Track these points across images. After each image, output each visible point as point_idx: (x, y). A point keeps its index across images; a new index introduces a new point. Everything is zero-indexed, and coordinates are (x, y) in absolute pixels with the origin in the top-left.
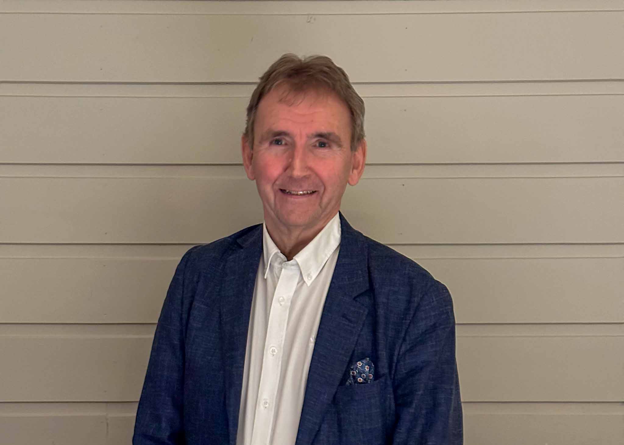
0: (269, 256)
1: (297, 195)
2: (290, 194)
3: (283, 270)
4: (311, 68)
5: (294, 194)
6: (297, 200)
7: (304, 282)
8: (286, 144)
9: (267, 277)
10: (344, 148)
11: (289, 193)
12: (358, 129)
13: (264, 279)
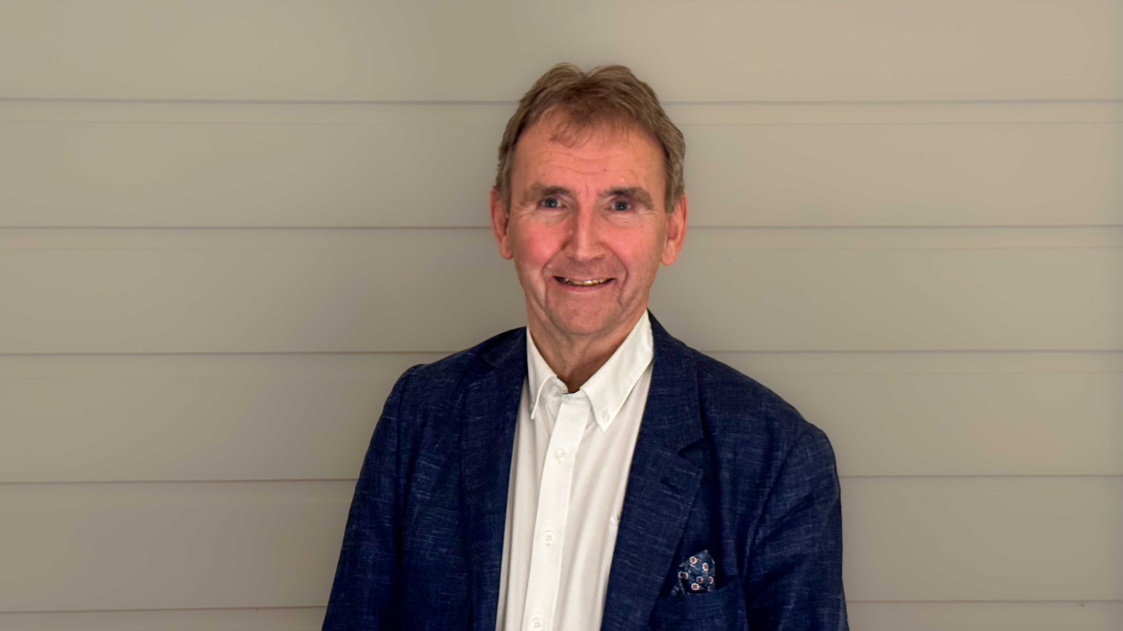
0: (538, 383)
1: (583, 286)
2: (571, 284)
3: (563, 405)
4: (603, 87)
5: (577, 285)
6: (582, 294)
7: (597, 425)
8: (563, 207)
9: (535, 417)
10: (655, 210)
11: (569, 283)
12: (676, 178)
13: (532, 420)
